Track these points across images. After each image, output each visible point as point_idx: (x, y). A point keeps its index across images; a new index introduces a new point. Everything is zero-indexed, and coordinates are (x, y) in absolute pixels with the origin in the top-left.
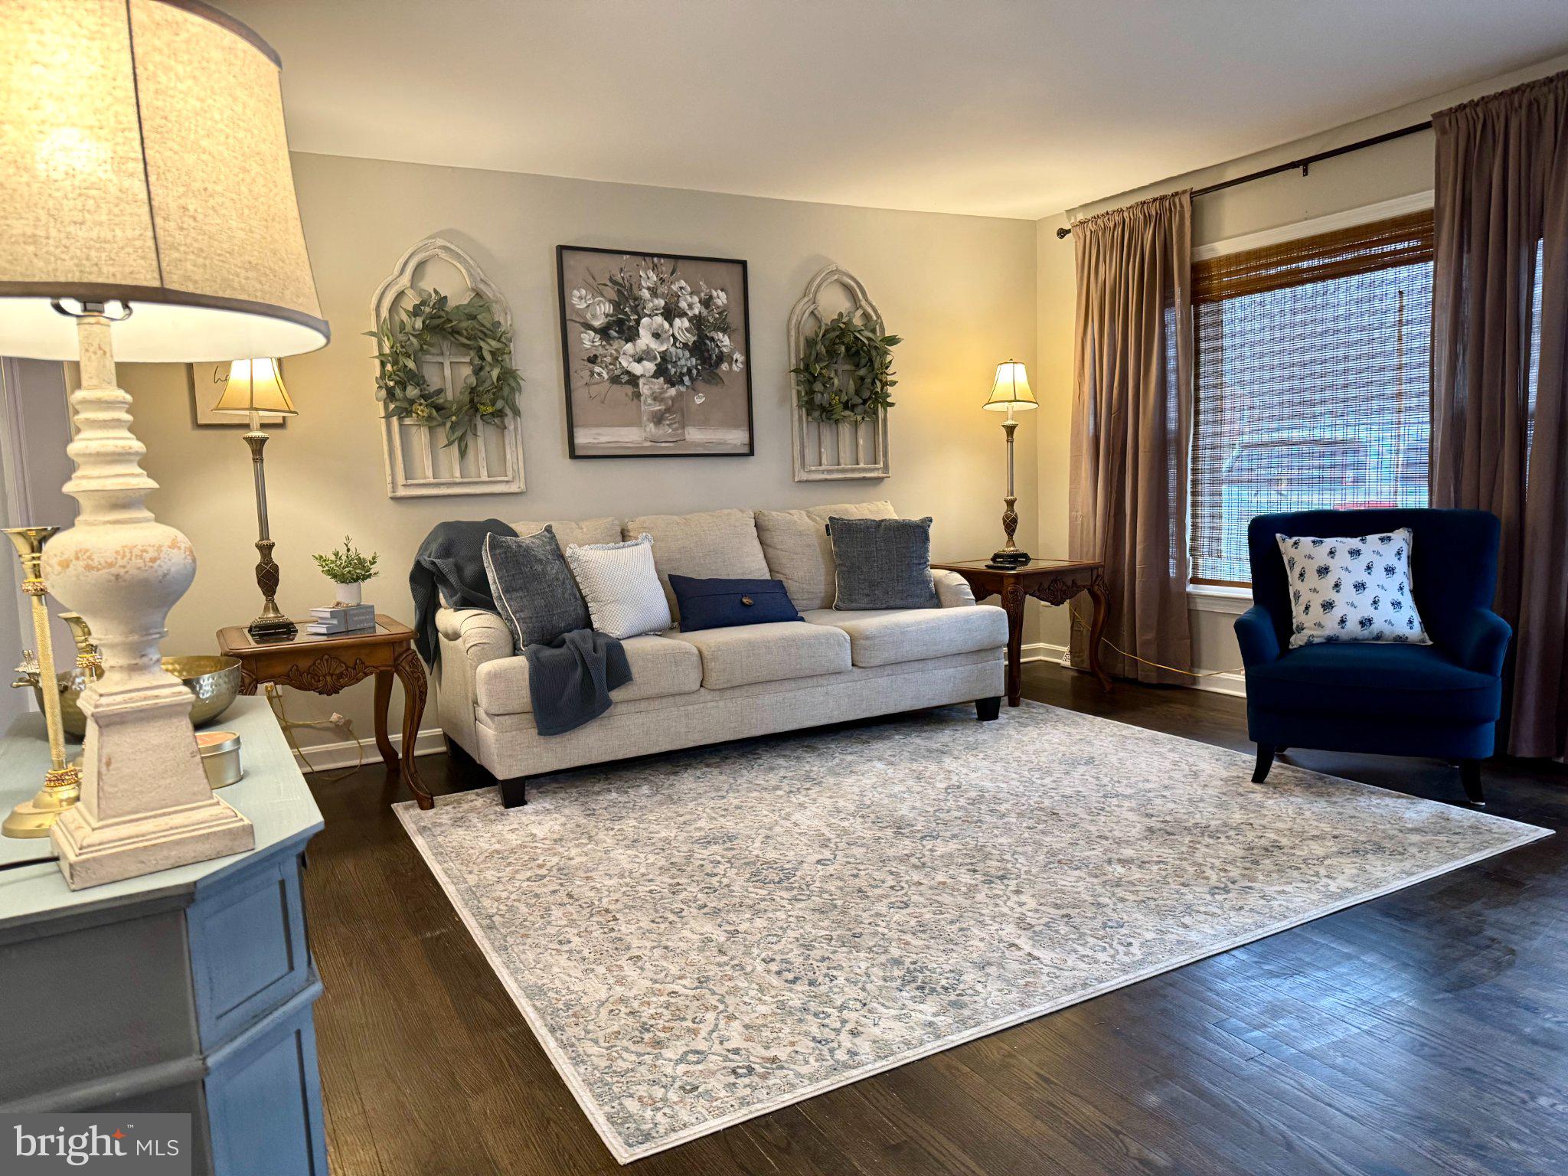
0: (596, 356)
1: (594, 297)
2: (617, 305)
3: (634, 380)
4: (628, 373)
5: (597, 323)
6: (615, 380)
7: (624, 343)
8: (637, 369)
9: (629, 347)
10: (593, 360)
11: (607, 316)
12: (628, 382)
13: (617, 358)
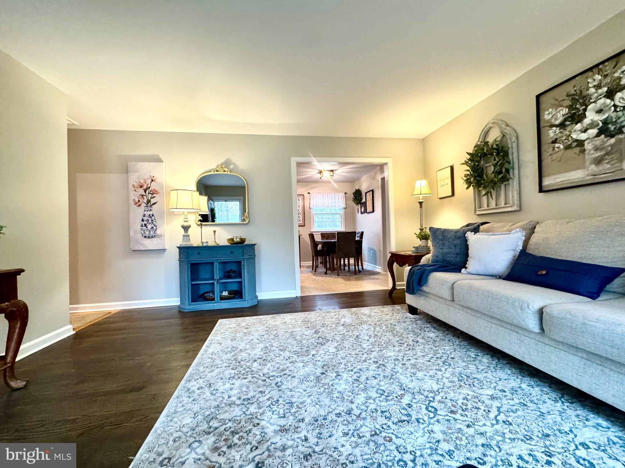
0: (556, 139)
1: (556, 110)
2: (570, 107)
3: (580, 143)
4: (577, 141)
5: (557, 122)
6: (568, 147)
7: (575, 125)
8: (583, 136)
9: (579, 126)
10: (554, 142)
11: (563, 115)
12: (576, 146)
13: (570, 135)
